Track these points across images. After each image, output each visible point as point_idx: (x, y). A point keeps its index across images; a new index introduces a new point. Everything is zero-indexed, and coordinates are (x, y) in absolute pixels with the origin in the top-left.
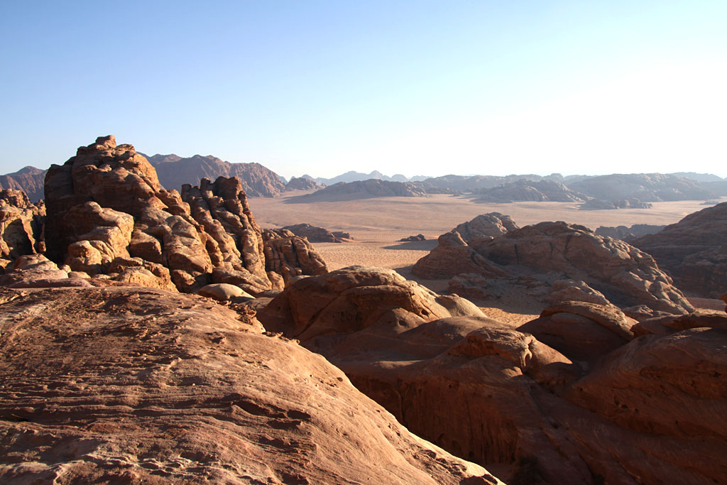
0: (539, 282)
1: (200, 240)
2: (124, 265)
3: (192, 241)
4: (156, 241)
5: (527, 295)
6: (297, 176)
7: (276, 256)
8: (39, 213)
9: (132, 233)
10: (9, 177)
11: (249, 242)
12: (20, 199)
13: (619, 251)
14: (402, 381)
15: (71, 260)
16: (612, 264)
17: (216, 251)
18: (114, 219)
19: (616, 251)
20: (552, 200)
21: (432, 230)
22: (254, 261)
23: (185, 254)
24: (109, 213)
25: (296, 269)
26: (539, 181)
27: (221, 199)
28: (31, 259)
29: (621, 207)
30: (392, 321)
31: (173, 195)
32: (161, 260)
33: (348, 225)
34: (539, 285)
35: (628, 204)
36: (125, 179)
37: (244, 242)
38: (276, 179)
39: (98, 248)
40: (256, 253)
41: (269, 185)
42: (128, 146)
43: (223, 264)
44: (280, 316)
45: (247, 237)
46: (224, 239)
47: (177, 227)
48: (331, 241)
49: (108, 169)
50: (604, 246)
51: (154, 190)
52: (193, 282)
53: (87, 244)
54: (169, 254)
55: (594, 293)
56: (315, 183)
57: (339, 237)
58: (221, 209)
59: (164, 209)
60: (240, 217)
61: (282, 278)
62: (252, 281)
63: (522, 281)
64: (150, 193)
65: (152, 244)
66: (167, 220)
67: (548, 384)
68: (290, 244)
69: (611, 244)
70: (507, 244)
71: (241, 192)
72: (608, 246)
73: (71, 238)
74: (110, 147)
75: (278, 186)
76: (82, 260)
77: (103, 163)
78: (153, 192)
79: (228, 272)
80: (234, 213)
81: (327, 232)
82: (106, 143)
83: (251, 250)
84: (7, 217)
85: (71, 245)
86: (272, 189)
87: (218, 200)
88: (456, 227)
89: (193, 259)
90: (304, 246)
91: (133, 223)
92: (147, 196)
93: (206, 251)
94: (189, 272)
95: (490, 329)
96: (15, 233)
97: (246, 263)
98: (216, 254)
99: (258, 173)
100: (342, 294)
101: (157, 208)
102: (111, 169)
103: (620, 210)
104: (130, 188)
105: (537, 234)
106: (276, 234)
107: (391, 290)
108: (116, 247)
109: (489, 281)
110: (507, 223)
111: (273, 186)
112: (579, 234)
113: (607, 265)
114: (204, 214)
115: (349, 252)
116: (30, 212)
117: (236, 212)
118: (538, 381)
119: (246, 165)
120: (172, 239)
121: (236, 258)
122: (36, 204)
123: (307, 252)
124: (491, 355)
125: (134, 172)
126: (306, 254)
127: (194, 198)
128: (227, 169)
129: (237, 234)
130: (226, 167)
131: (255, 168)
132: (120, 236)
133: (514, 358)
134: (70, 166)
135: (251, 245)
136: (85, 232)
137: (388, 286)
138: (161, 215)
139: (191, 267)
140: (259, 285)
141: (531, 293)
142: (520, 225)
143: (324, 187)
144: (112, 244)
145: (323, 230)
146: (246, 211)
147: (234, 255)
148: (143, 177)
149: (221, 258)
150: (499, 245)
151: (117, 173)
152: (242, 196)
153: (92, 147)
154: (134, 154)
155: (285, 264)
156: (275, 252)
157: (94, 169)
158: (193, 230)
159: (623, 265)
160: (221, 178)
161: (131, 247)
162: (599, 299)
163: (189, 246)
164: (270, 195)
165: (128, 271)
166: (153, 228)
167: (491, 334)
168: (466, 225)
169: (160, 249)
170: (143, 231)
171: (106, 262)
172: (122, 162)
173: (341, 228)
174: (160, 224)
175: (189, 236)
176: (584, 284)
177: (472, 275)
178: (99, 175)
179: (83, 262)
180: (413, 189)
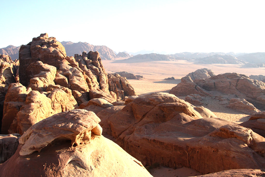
0: (224, 99)
1: (84, 78)
2: (53, 88)
3: (81, 78)
4: (66, 78)
5: (219, 104)
6: (121, 52)
7: (113, 85)
8: (15, 65)
9: (56, 74)
10: (3, 50)
11: (103, 79)
12: (8, 59)
13: (261, 86)
14: (188, 147)
15: (31, 85)
16: (258, 92)
17: (90, 83)
18: (49, 68)
19: (259, 86)
20: (229, 63)
21: (178, 75)
22: (104, 87)
23: (78, 84)
24: (46, 66)
25: (121, 90)
26: (224, 55)
27: (91, 61)
28: (16, 85)
29: (260, 67)
30: (180, 119)
31: (72, 59)
32: (68, 86)
33: (142, 72)
34: (224, 100)
35: (264, 65)
36: (52, 52)
37: (100, 78)
38: (113, 52)
39: (42, 81)
40: (105, 84)
41: (110, 55)
42: (53, 38)
43: (92, 88)
44: (128, 114)
45: (102, 77)
46: (92, 78)
47: (74, 72)
48: (135, 79)
49: (45, 47)
50: (254, 84)
51: (65, 57)
52: (81, 96)
53: (37, 79)
54: (71, 84)
55: (249, 104)
56: (128, 55)
57: (138, 78)
58: (91, 65)
59: (69, 65)
60: (99, 68)
61: (115, 94)
62: (106, 96)
63: (217, 98)
64: (63, 58)
65: (64, 79)
66: (70, 69)
67: (260, 152)
68: (119, 80)
69: (257, 83)
70: (210, 82)
71: (99, 58)
72: (256, 84)
73: (31, 76)
74: (46, 38)
75: (113, 55)
76: (36, 85)
77: (43, 45)
78: (64, 57)
79: (96, 92)
80: (96, 67)
81: (133, 75)
82: (44, 36)
83: (103, 82)
84: (5, 67)
85: (31, 79)
86: (111, 57)
87: (90, 61)
88: (188, 74)
89: (81, 86)
90: (125, 81)
91: (56, 70)
92: (62, 59)
93: (86, 83)
94: (80, 92)
95: (231, 125)
96: (8, 73)
97: (101, 88)
98: (90, 84)
99: (105, 50)
100: (157, 106)
101: (66, 64)
102: (47, 47)
103: (260, 68)
104: (55, 56)
105: (224, 78)
106: (113, 76)
107: (179, 105)
108: (49, 80)
109: (202, 97)
110: (210, 73)
111: (111, 55)
112: (243, 78)
113: (255, 92)
114: (84, 67)
115: (143, 84)
116: (12, 64)
117: (97, 66)
118: (256, 151)
119: (100, 46)
120: (72, 77)
121: (97, 86)
122: (14, 61)
123: (126, 84)
124: (232, 137)
125: (56, 49)
126: (125, 85)
127: (80, 60)
128: (92, 48)
129: (97, 75)
130: (92, 47)
131: (104, 47)
132: (51, 75)
133: (244, 140)
134: (30, 45)
135: (103, 80)
136: (37, 74)
137: (177, 103)
138: (68, 67)
139: (80, 89)
140: (108, 98)
141: (221, 103)
142: (216, 74)
143: (132, 56)
144: (48, 79)
145: (132, 74)
146: (101, 66)
147: (96, 84)
148: (60, 51)
149: (92, 86)
150: (207, 82)
151: (49, 49)
152: (99, 60)
153: (39, 38)
154: (56, 41)
155: (117, 88)
156: (113, 83)
157: (39, 47)
158: (81, 74)
159: (263, 92)
160: (91, 52)
161: (56, 80)
162: (251, 107)
163: (79, 80)
164: (110, 59)
165: (55, 90)
166: (65, 73)
167: (232, 128)
168: (193, 73)
169: (67, 81)
170: (60, 74)
171: (45, 86)
172: (51, 44)
173: (139, 74)
174: (67, 71)
175: (79, 76)
176: (244, 100)
177: (196, 95)
178: (42, 50)
179: (36, 86)
180: (170, 58)
